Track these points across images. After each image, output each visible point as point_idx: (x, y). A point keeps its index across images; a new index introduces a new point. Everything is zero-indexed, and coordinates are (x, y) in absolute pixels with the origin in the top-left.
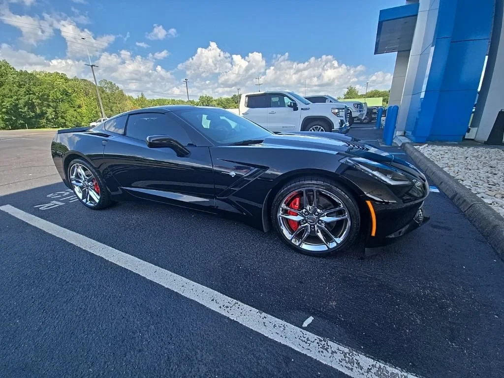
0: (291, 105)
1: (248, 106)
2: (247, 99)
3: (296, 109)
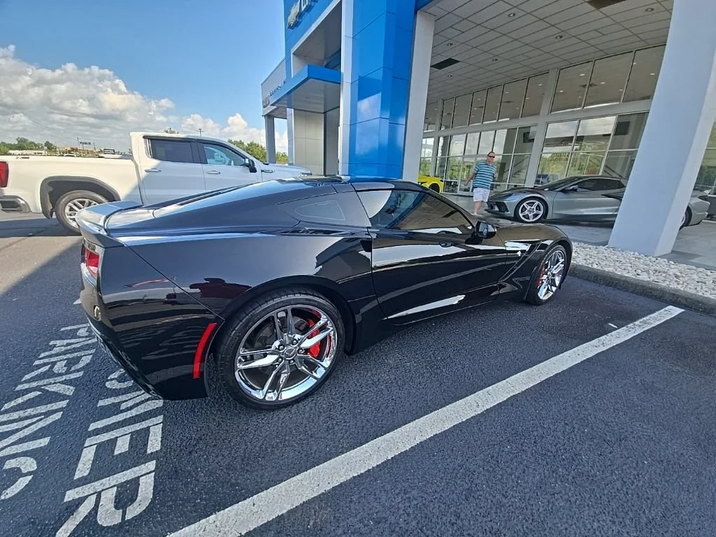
0: (250, 164)
2: (149, 144)
3: (253, 170)
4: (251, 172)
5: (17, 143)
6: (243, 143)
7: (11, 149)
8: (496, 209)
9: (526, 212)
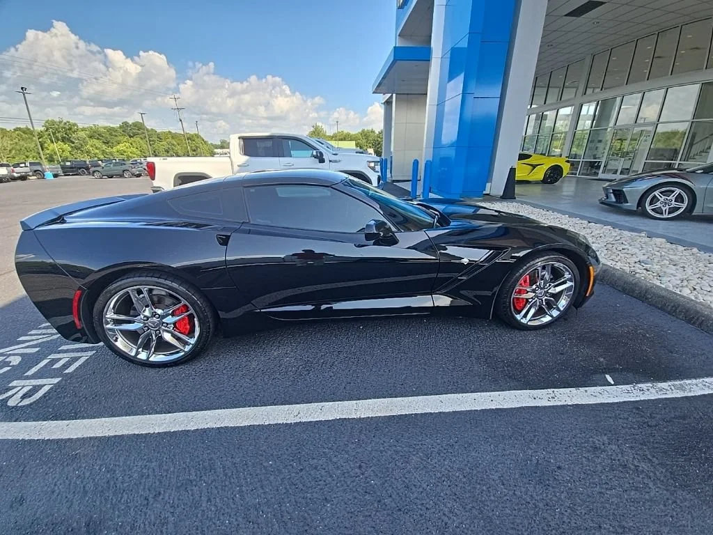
0: (317, 155)
1: (246, 154)
2: (242, 143)
3: (322, 161)
4: (320, 162)
5: (220, 143)
6: (374, 132)
7: (216, 148)
8: (613, 199)
9: (658, 204)
